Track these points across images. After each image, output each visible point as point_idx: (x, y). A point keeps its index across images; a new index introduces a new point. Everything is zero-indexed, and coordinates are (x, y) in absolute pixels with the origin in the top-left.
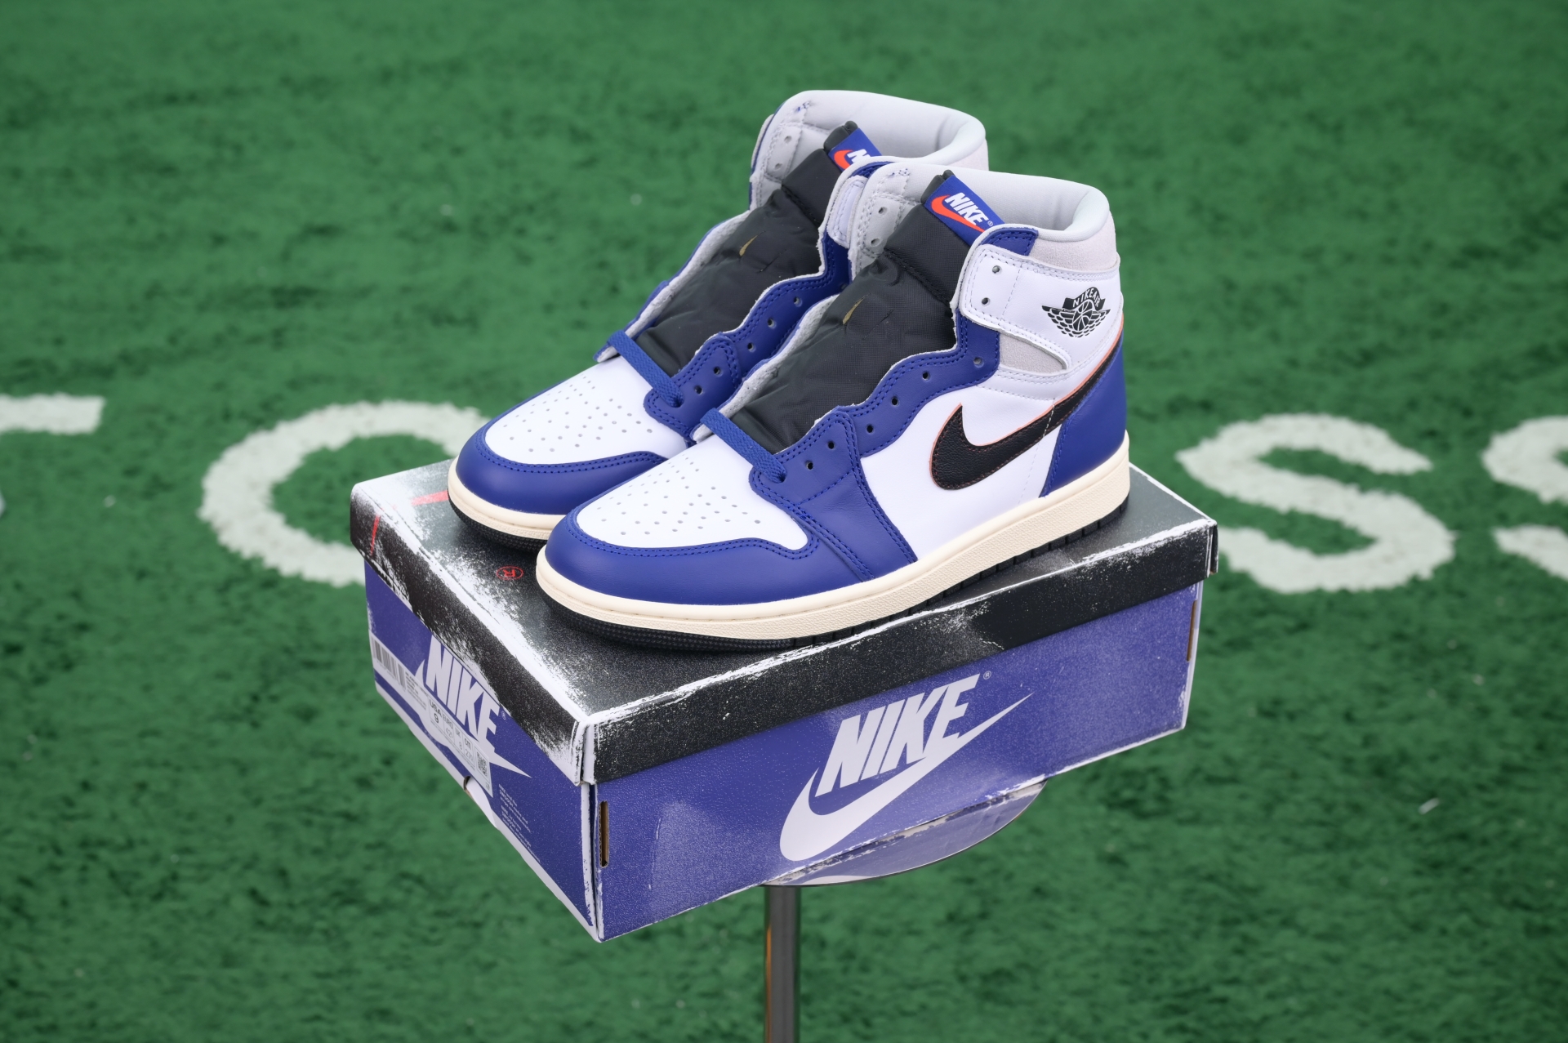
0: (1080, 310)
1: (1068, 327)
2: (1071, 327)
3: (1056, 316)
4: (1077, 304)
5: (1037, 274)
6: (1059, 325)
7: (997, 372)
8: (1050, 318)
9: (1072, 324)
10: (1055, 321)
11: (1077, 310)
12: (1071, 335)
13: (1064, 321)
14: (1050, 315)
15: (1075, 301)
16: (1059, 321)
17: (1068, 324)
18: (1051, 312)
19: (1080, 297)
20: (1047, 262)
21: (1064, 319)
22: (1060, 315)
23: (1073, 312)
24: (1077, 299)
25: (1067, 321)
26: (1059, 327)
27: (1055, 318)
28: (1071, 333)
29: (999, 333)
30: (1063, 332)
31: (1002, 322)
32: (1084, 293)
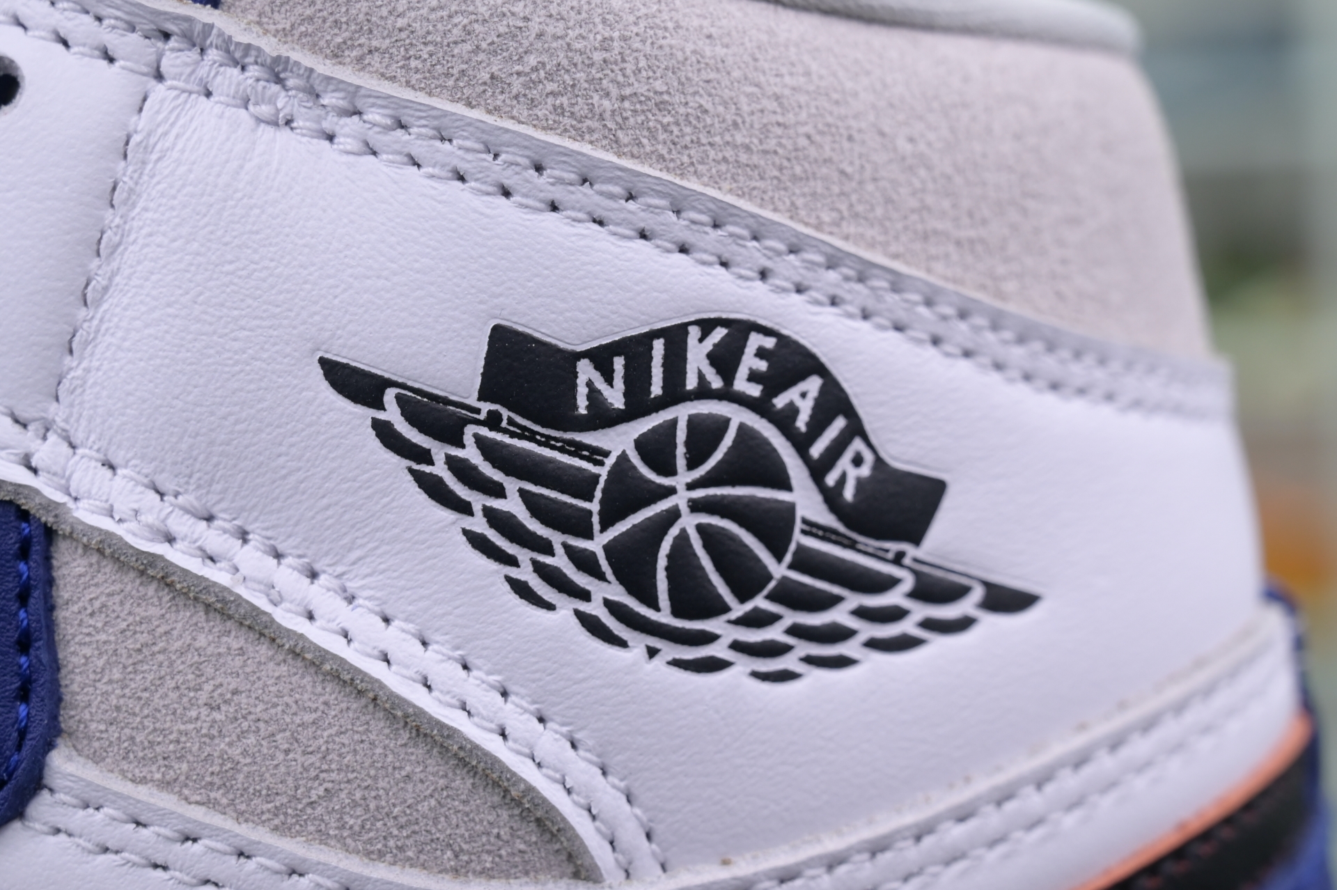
1: (560, 561)
3: (440, 451)
5: (267, 132)
6: (479, 524)
7: (42, 807)
8: (397, 465)
10: (435, 490)
11: (617, 442)
12: (592, 625)
13: (513, 505)
14: (385, 433)
15: (586, 371)
16: (477, 500)
17: (556, 538)
18: (392, 414)
19: (635, 348)
20: (336, 55)
21: (512, 485)
22: (471, 453)
23: (596, 455)
24: (601, 358)
25: (535, 506)
26: (478, 542)
27: (440, 469)
28: (595, 609)
29: (49, 533)
30: (521, 589)
31: (47, 452)
32: (675, 337)
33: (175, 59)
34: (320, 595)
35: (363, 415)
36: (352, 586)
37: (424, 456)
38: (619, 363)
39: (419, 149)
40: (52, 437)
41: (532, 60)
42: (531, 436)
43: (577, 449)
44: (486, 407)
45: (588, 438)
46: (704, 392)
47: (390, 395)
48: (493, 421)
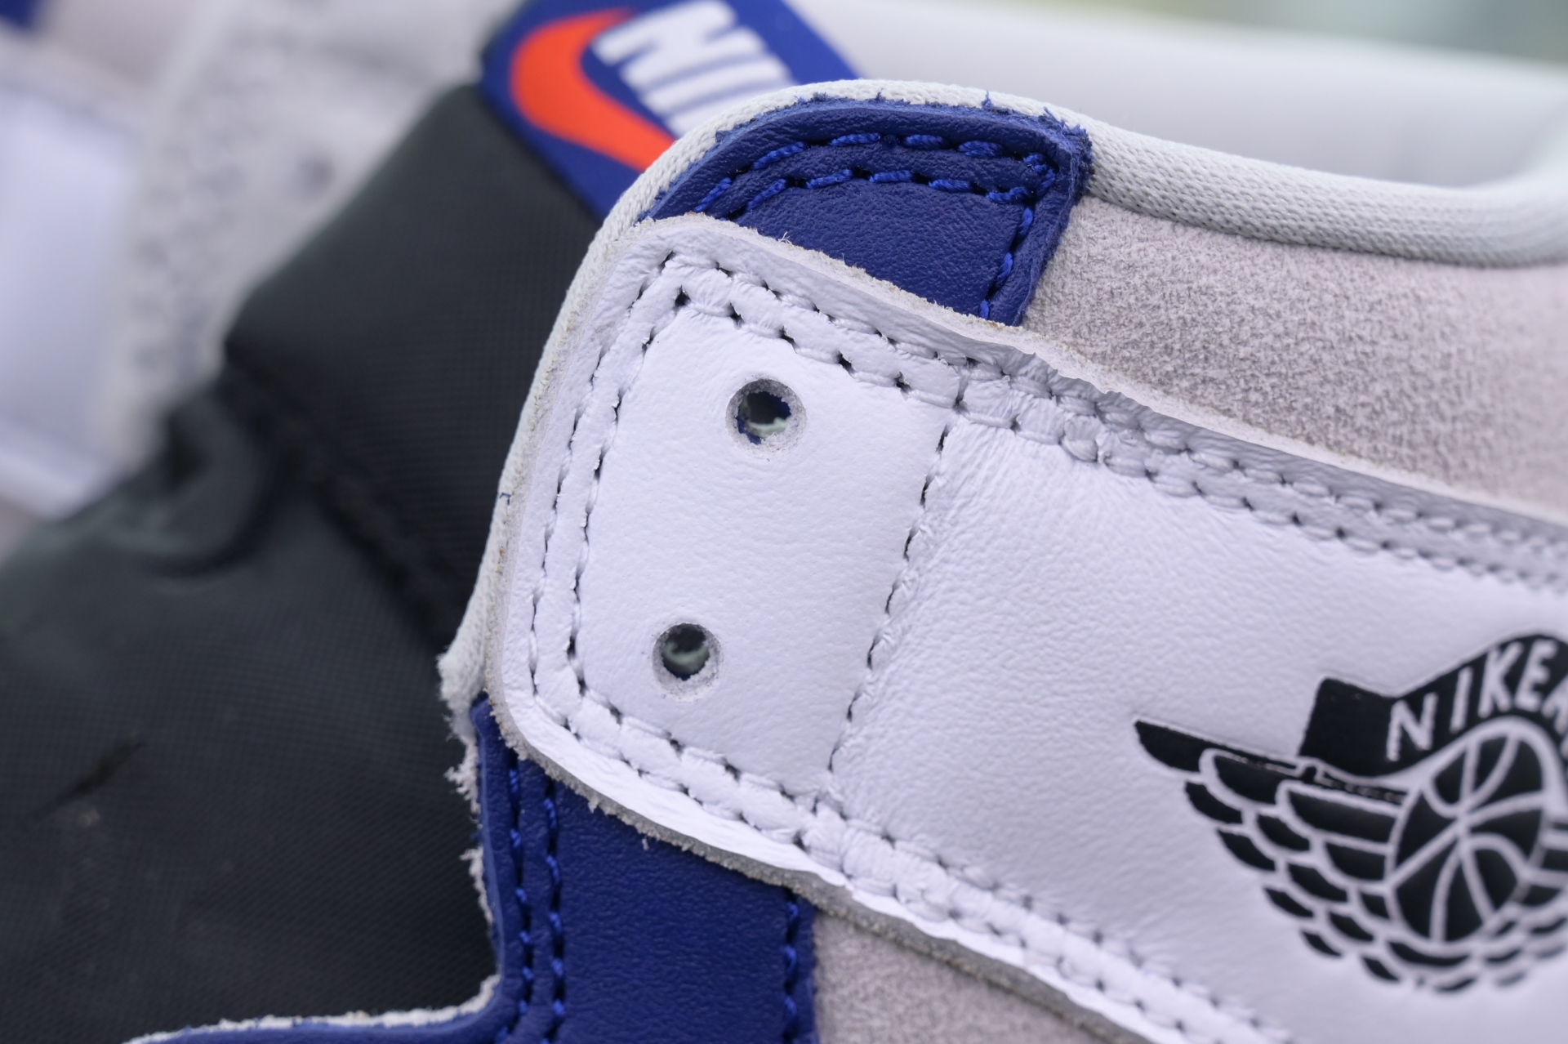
0: (1448, 786)
1: (1353, 909)
2: (1375, 906)
3: (1250, 811)
4: (1421, 736)
5: (1085, 472)
6: (1281, 881)
8: (1206, 827)
9: (1385, 888)
10: (1242, 850)
11: (1418, 781)
12: (1376, 968)
13: (1316, 859)
14: (1199, 798)
15: (1400, 715)
16: (1281, 857)
17: (1351, 886)
18: (1207, 775)
19: (1444, 686)
20: (1164, 383)
21: (1318, 839)
22: (1282, 811)
23: (1396, 796)
24: (1414, 701)
25: (1341, 859)
26: (1280, 900)
27: (1248, 829)
28: (1379, 951)
29: (813, 912)
30: (1316, 942)
31: (821, 827)
32: (1477, 666)
33: (982, 390)
34: (1108, 961)
35: (1176, 779)
36: (1142, 949)
37: (1234, 816)
38: (1430, 703)
39: (1255, 493)
40: (824, 811)
41: (1378, 388)
42: (1340, 786)
43: (1381, 794)
44: (1303, 763)
45: (1393, 782)
46: (1496, 714)
47: (1207, 759)
48: (1308, 777)
